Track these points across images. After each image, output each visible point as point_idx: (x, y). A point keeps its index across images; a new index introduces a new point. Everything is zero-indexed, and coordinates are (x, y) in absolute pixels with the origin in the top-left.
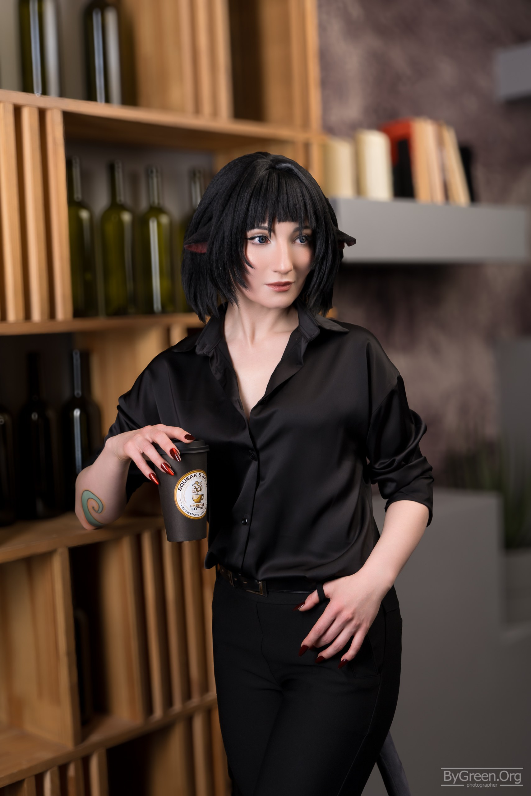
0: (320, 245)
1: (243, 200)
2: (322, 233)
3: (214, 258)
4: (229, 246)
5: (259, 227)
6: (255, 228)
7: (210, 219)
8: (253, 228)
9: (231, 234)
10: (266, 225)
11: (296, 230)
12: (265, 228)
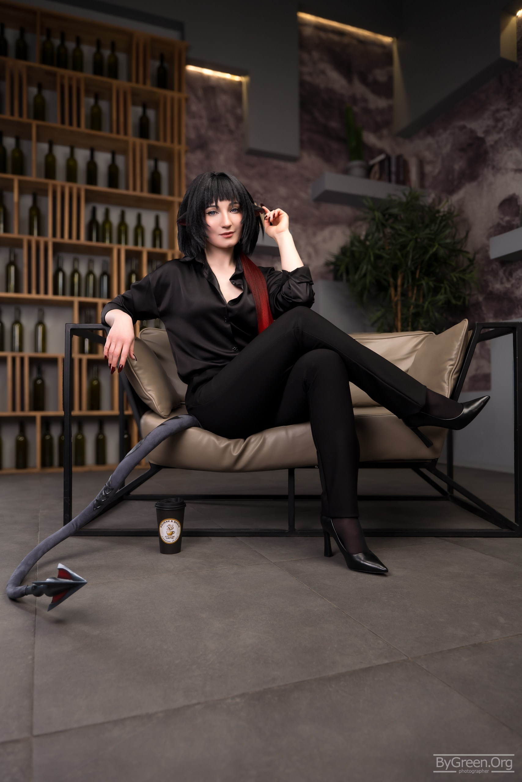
1: (200, 192)
2: (245, 205)
3: (190, 225)
4: (196, 217)
6: (210, 207)
9: (197, 210)
11: (230, 205)
12: (214, 206)
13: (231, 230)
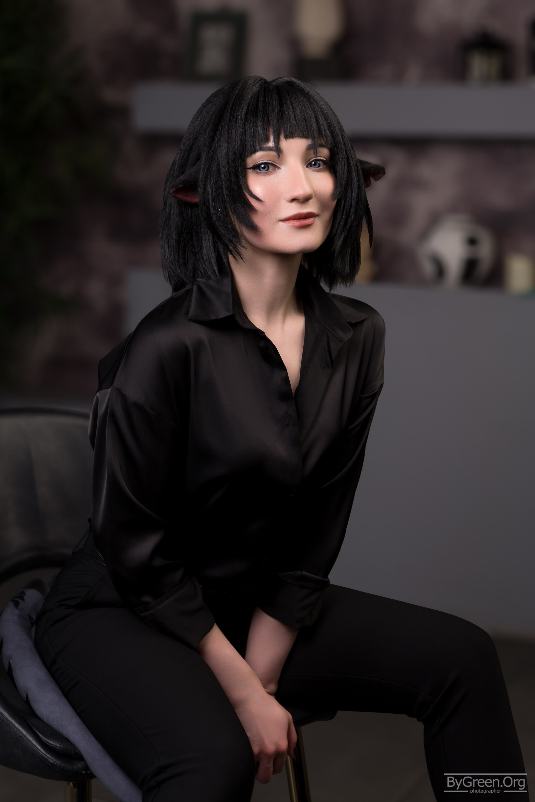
0: (341, 168)
1: (237, 119)
2: (342, 153)
3: (210, 197)
4: (227, 178)
5: (262, 149)
6: (258, 151)
7: (198, 158)
8: (254, 151)
9: (228, 162)
10: (271, 144)
11: (309, 148)
12: (270, 149)
13: (310, 208)
